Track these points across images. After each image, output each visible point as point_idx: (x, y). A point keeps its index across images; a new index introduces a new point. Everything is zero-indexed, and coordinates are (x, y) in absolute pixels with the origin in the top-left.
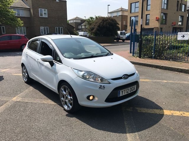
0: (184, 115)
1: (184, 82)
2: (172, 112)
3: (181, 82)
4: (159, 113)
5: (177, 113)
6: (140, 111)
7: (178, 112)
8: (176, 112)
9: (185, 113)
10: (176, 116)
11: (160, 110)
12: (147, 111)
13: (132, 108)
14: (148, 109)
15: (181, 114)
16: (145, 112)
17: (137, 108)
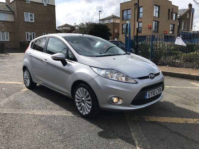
1: (187, 87)
4: (170, 122)
7: (192, 119)
8: (189, 119)
11: (170, 118)
12: (156, 120)
14: (157, 117)
15: (196, 122)
16: (153, 120)
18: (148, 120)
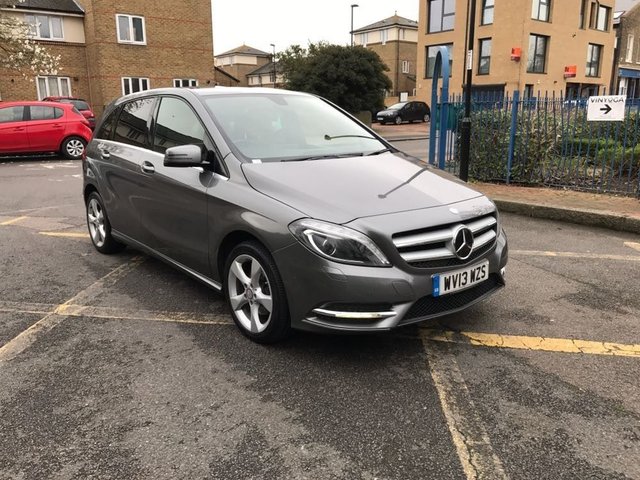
0: (617, 353)
1: (611, 256)
2: (580, 343)
3: (602, 256)
4: (538, 348)
5: (596, 348)
6: (479, 341)
7: (599, 344)
8: (592, 343)
9: (621, 346)
10: (593, 355)
11: (541, 338)
12: (500, 343)
13: (451, 333)
14: (504, 337)
15: (610, 350)
16: (493, 345)
17: (469, 335)
18: (478, 343)
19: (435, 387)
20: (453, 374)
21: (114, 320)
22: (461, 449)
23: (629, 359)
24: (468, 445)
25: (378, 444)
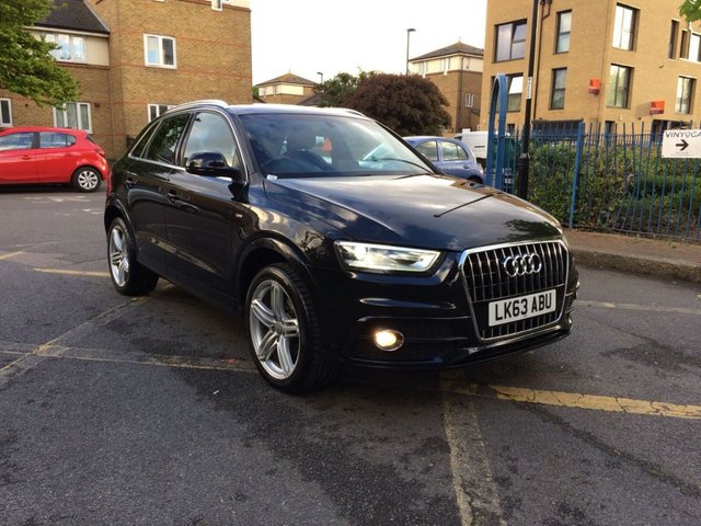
0: (669, 414)
5: (644, 407)
6: (507, 395)
7: (646, 404)
8: (638, 402)
9: (671, 406)
10: (636, 415)
11: (579, 395)
12: (531, 398)
13: (475, 386)
15: (657, 411)
17: (498, 388)
18: (505, 398)
19: (447, 443)
20: (472, 429)
21: (98, 362)
22: (465, 511)
23: (678, 420)
24: (473, 507)
25: (370, 503)
